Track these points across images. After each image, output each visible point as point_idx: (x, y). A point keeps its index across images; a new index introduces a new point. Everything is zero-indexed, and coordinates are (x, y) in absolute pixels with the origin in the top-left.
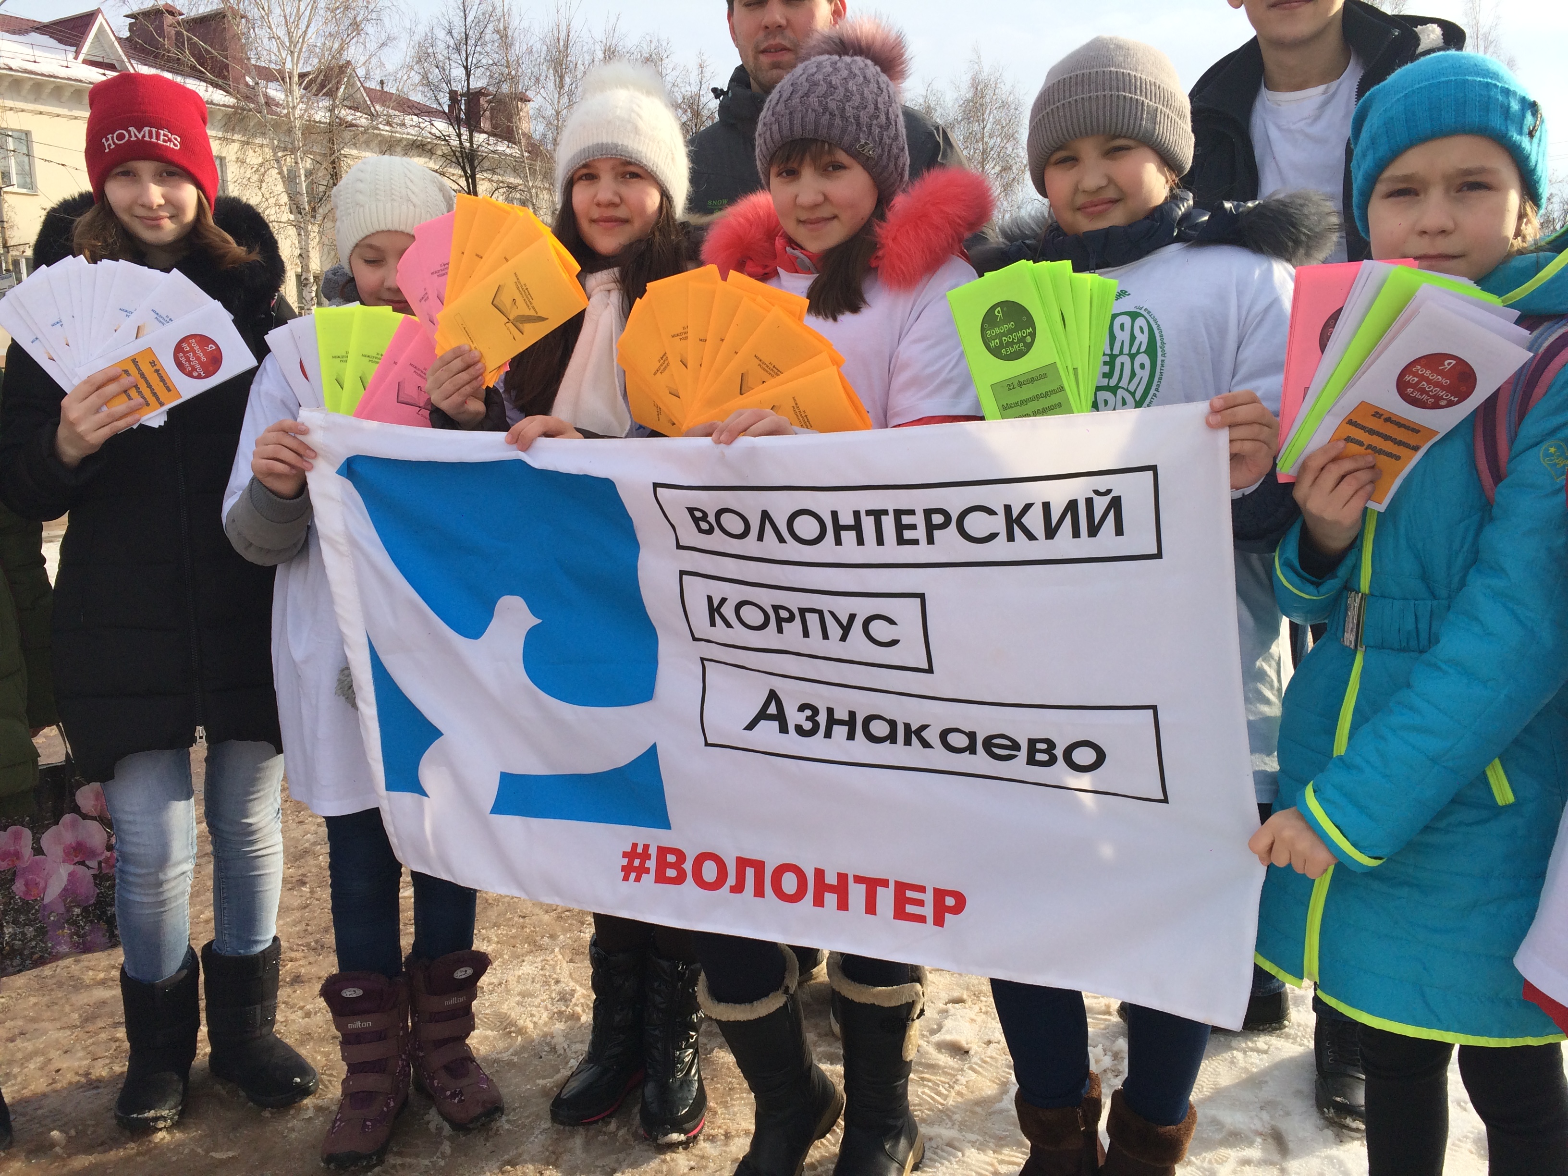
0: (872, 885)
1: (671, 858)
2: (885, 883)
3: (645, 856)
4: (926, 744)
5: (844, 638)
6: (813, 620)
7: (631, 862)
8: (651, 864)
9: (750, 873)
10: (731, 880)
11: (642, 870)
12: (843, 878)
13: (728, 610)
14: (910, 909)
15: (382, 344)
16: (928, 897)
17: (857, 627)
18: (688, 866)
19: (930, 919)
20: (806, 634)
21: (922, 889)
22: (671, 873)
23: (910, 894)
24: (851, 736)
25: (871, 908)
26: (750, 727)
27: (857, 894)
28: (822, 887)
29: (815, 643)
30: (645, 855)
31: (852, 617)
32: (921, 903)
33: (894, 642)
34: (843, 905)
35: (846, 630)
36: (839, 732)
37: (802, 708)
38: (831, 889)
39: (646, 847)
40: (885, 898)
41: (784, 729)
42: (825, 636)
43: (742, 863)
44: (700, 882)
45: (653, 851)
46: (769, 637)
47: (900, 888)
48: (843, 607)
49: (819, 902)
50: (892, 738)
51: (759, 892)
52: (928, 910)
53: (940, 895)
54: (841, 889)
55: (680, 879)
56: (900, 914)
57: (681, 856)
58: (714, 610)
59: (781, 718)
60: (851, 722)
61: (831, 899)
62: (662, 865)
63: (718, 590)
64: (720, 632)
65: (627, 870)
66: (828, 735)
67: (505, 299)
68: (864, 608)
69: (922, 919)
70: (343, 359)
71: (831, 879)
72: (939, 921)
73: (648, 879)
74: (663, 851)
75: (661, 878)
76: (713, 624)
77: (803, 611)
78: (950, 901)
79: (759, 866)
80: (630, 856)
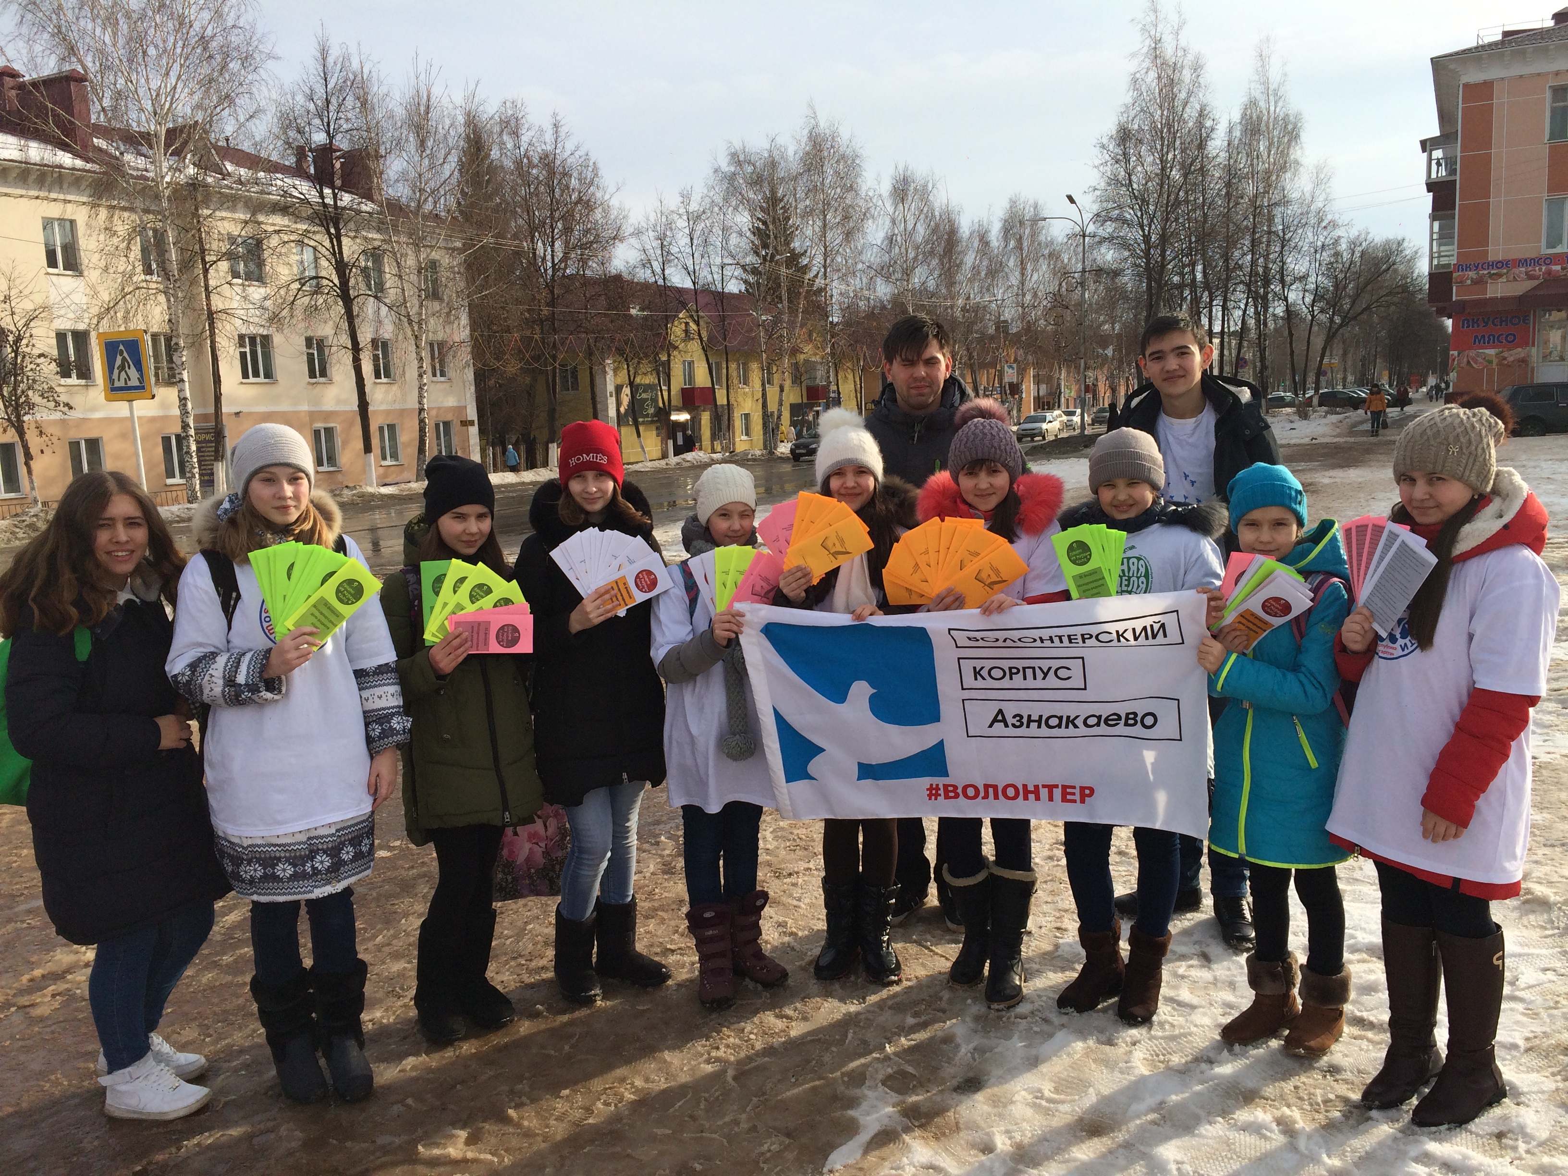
0: (1051, 788)
1: (950, 788)
2: (1057, 786)
3: (937, 788)
4: (1076, 726)
5: (1044, 678)
6: (1029, 672)
7: (931, 793)
8: (941, 792)
9: (991, 790)
10: (982, 794)
11: (937, 795)
12: (1036, 787)
13: (984, 673)
14: (1069, 797)
15: (745, 566)
16: (1077, 791)
17: (1052, 671)
18: (960, 791)
19: (1078, 801)
20: (1025, 678)
21: (1074, 787)
22: (952, 794)
23: (1068, 790)
24: (1039, 727)
25: (1051, 799)
26: (991, 726)
27: (1044, 793)
28: (1026, 792)
29: (1030, 683)
31: (1050, 668)
32: (1074, 794)
33: (1069, 678)
34: (1038, 798)
35: (1045, 675)
36: (1034, 725)
37: (1014, 717)
38: (1031, 792)
39: (938, 785)
40: (1057, 793)
41: (1006, 726)
42: (1035, 678)
43: (987, 787)
44: (966, 796)
45: (941, 787)
46: (1006, 683)
47: (1064, 787)
48: (1045, 664)
49: (1026, 798)
50: (1059, 726)
51: (996, 797)
52: (1077, 797)
53: (1082, 789)
54: (1036, 792)
55: (957, 796)
56: (1064, 800)
57: (955, 787)
58: (977, 673)
59: (1004, 721)
60: (1039, 721)
61: (1032, 797)
62: (946, 792)
63: (978, 664)
64: (980, 683)
65: (930, 796)
66: (1028, 726)
67: (829, 544)
68: (1055, 664)
69: (1074, 801)
70: (727, 573)
71: (1031, 788)
72: (1083, 801)
73: (941, 799)
74: (946, 786)
75: (947, 797)
76: (976, 679)
77: (1024, 669)
78: (1087, 792)
79: (995, 787)
80: (931, 789)
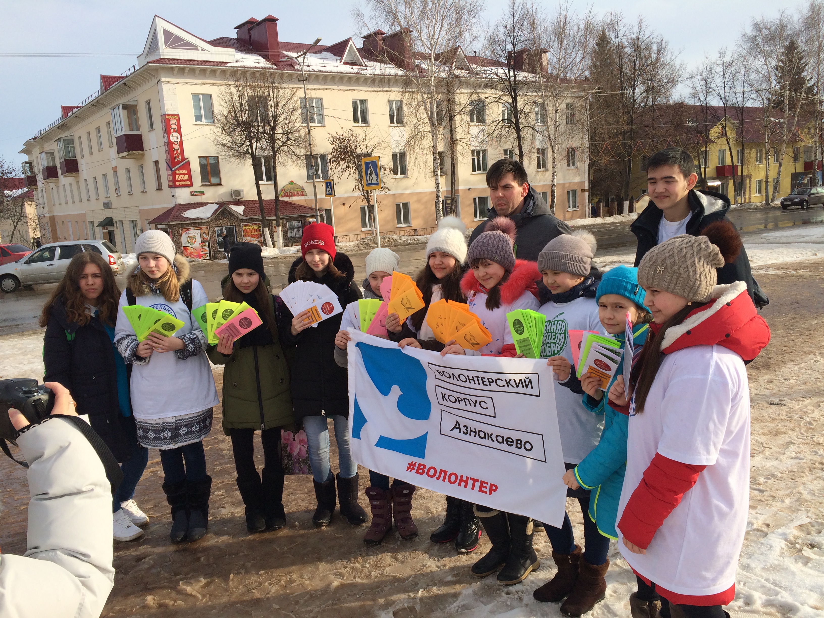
0: (475, 481)
1: (422, 467)
2: (478, 481)
4: (492, 441)
5: (475, 407)
6: (467, 402)
7: (410, 466)
8: (416, 468)
9: (443, 474)
10: (437, 475)
11: (413, 469)
12: (467, 478)
13: (446, 397)
14: (483, 489)
16: (488, 486)
17: (478, 404)
18: (426, 470)
19: (488, 493)
20: (465, 405)
21: (487, 483)
22: (421, 471)
23: (484, 485)
24: (475, 436)
25: (473, 488)
26: (452, 430)
27: (470, 483)
28: (461, 480)
29: (468, 408)
30: (415, 465)
32: (486, 488)
33: (487, 409)
34: (466, 486)
36: (472, 434)
37: (464, 427)
38: (464, 481)
39: (416, 463)
40: (477, 485)
41: (460, 432)
42: (470, 406)
43: (441, 471)
44: (428, 475)
45: (417, 464)
47: (482, 482)
48: (474, 399)
49: (459, 485)
50: (485, 438)
51: (444, 480)
52: (488, 490)
53: (491, 485)
54: (466, 482)
55: (423, 473)
56: (480, 490)
57: (425, 467)
58: (443, 396)
59: (459, 429)
60: (475, 432)
61: (463, 484)
62: (419, 468)
63: (445, 391)
64: (445, 402)
65: (409, 469)
66: (470, 435)
69: (486, 493)
71: (464, 478)
72: (490, 494)
73: (414, 472)
74: (420, 465)
75: (417, 472)
76: (444, 399)
77: (464, 399)
78: (494, 488)
79: (446, 472)
80: (410, 464)
